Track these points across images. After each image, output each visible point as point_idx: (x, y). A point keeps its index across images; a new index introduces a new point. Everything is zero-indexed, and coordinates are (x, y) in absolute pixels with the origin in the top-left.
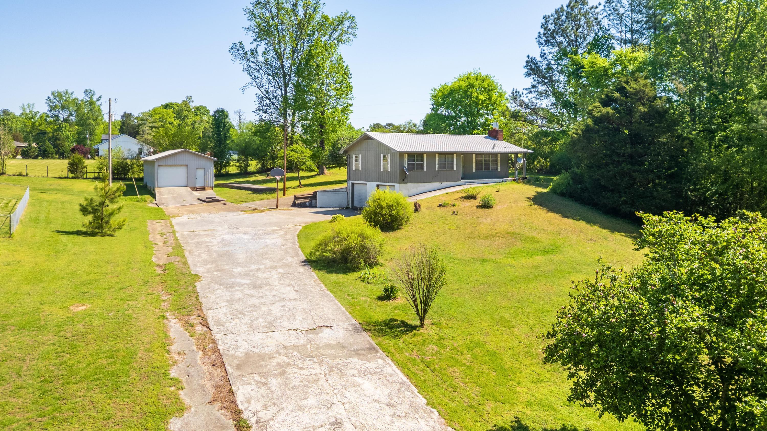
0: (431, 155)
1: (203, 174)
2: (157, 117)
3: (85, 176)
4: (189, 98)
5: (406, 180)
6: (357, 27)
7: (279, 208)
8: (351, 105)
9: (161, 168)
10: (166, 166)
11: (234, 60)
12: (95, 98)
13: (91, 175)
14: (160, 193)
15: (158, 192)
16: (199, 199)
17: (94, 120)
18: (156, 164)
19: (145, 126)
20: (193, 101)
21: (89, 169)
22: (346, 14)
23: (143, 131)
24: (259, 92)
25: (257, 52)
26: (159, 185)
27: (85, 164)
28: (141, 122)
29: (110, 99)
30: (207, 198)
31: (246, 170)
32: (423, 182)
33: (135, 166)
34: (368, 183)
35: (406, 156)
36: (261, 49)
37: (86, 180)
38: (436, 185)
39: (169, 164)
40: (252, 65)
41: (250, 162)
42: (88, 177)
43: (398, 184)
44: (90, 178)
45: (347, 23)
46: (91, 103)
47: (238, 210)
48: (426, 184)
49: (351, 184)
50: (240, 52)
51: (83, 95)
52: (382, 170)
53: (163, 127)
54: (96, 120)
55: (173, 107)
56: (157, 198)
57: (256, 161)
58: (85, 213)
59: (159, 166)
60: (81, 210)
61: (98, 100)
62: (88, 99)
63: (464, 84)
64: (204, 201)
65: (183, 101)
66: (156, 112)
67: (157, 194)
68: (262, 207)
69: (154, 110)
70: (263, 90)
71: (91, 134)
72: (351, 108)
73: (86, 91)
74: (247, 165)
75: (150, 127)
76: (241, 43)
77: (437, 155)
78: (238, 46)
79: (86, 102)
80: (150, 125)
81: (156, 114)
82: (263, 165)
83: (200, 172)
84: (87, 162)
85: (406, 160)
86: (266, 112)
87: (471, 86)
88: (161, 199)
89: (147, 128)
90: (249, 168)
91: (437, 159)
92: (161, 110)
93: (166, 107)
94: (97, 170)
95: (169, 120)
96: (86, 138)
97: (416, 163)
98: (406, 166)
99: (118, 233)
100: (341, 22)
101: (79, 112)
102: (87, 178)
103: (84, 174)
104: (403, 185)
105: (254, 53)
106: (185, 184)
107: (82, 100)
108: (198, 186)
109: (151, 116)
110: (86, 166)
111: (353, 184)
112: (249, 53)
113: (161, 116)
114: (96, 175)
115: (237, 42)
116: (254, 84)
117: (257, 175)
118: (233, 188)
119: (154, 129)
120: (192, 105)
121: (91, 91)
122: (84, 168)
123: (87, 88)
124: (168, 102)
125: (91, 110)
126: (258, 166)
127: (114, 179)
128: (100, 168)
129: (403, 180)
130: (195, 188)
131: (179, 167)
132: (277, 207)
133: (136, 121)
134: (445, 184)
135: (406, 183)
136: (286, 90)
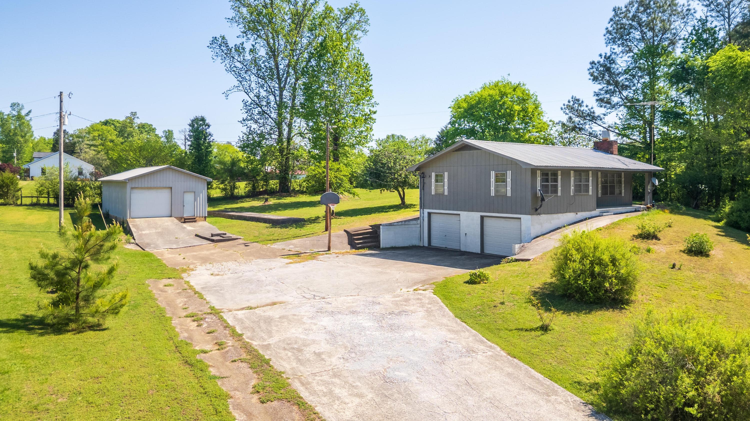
0: (566, 171)
1: (193, 199)
2: (96, 134)
3: (19, 202)
4: (134, 114)
5: (539, 211)
6: (369, 22)
7: (332, 251)
8: (375, 113)
9: (135, 191)
10: (142, 188)
11: (215, 58)
12: (23, 113)
13: (27, 201)
14: (135, 226)
15: (134, 226)
16: (196, 235)
17: (22, 137)
18: (129, 186)
19: (83, 144)
20: (138, 117)
21: (25, 192)
22: (356, 5)
23: (81, 150)
24: (247, 98)
25: (244, 49)
26: (133, 215)
27: (19, 186)
28: (76, 140)
29: (61, 93)
30: (212, 235)
31: (232, 194)
32: (558, 213)
33: (88, 188)
34: (463, 214)
35: (539, 172)
36: (248, 46)
37: (21, 208)
38: (570, 216)
39: (146, 186)
40: (239, 65)
41: (238, 184)
42: (24, 202)
43: (529, 217)
44: (26, 205)
45: (357, 16)
46: (19, 118)
47: (274, 255)
48: (560, 215)
49: (426, 215)
50: (222, 47)
51: (10, 109)
52: (493, 194)
53: (103, 146)
54: (25, 136)
55: (113, 124)
56: (135, 235)
57: (245, 183)
58: (43, 283)
59: (132, 188)
60: (34, 277)
61: (28, 114)
62: (15, 113)
63: (495, 93)
64: (213, 241)
65: (127, 117)
66: (95, 128)
67: (133, 229)
68: (306, 249)
69: (92, 126)
70: (252, 95)
71: (19, 153)
72: (373, 116)
73: (13, 105)
74: (234, 187)
75: (88, 145)
76: (223, 38)
77: (572, 172)
78: (220, 40)
79: (13, 117)
80: (88, 142)
81: (94, 130)
82: (254, 187)
83: (189, 197)
84: (21, 184)
85: (539, 179)
86: (256, 122)
87: (503, 95)
88: (141, 235)
89: (85, 146)
90: (236, 191)
91: (572, 179)
92: (100, 127)
93: (106, 123)
94: (35, 194)
95: (110, 138)
96: (13, 157)
97: (550, 183)
98: (539, 188)
99: (109, 322)
100: (349, 14)
101: (5, 128)
102: (21, 205)
103: (17, 200)
104: (535, 217)
105: (240, 49)
106: (168, 213)
107: (9, 115)
108: (186, 215)
109: (89, 133)
110: (20, 189)
111: (429, 214)
112: (233, 50)
113: (100, 133)
114: (35, 200)
115: (218, 36)
116: (241, 88)
117: (247, 199)
118: (232, 217)
119: (92, 148)
120: (137, 121)
121: (19, 104)
122: (18, 191)
123: (15, 101)
124: (108, 118)
125: (20, 125)
126: (247, 189)
127: (65, 206)
128: (40, 192)
129: (536, 210)
130: (181, 218)
131: (160, 191)
132: (329, 249)
133: (71, 139)
134: (581, 215)
135: (539, 214)
136: (281, 95)
